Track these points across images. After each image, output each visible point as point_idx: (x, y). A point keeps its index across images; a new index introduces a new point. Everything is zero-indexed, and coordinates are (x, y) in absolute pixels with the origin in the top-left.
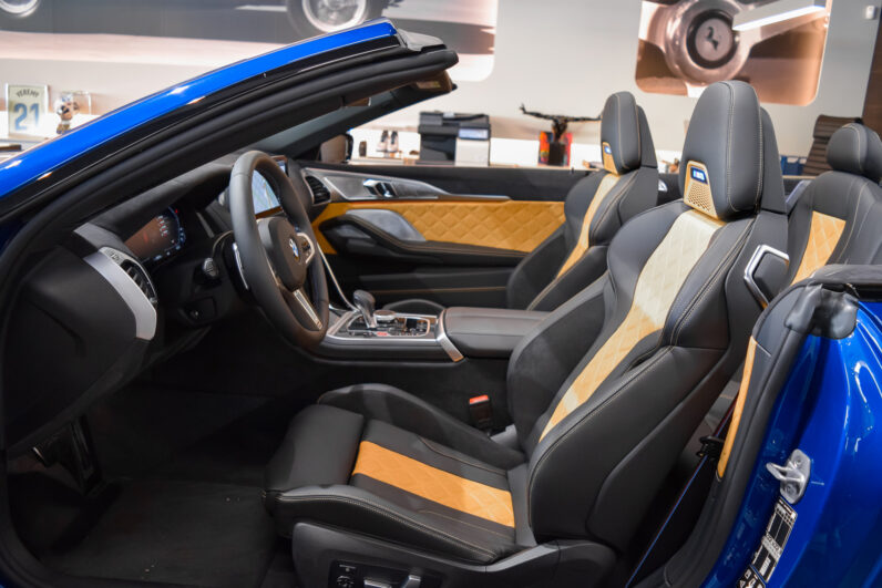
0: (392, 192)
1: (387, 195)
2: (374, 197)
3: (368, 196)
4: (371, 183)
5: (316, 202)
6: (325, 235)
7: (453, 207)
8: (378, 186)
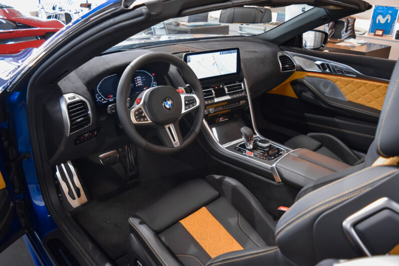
0: (330, 70)
1: (328, 70)
2: (320, 71)
3: (317, 69)
4: (319, 63)
5: (283, 70)
6: (293, 87)
7: (366, 84)
8: (323, 65)
